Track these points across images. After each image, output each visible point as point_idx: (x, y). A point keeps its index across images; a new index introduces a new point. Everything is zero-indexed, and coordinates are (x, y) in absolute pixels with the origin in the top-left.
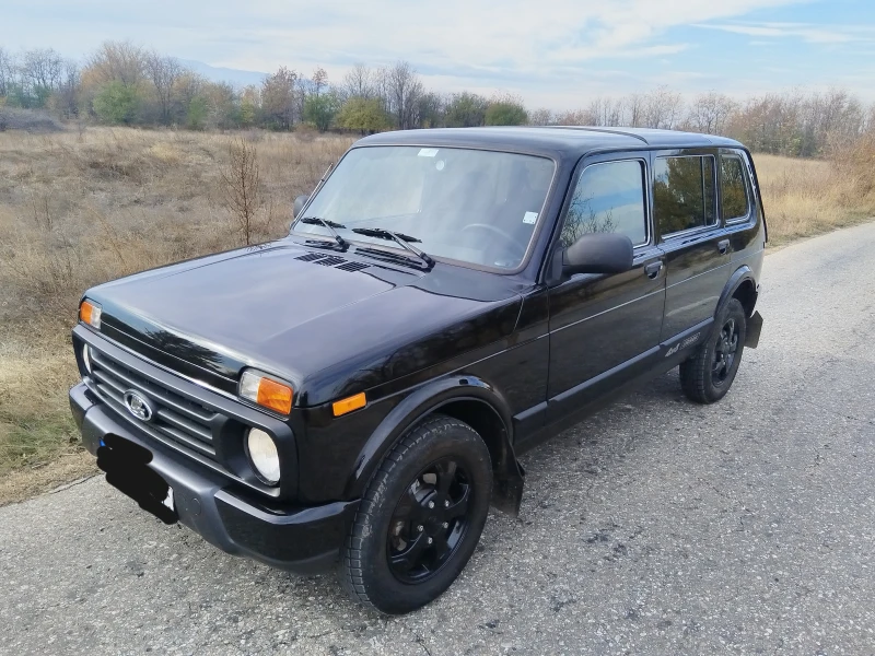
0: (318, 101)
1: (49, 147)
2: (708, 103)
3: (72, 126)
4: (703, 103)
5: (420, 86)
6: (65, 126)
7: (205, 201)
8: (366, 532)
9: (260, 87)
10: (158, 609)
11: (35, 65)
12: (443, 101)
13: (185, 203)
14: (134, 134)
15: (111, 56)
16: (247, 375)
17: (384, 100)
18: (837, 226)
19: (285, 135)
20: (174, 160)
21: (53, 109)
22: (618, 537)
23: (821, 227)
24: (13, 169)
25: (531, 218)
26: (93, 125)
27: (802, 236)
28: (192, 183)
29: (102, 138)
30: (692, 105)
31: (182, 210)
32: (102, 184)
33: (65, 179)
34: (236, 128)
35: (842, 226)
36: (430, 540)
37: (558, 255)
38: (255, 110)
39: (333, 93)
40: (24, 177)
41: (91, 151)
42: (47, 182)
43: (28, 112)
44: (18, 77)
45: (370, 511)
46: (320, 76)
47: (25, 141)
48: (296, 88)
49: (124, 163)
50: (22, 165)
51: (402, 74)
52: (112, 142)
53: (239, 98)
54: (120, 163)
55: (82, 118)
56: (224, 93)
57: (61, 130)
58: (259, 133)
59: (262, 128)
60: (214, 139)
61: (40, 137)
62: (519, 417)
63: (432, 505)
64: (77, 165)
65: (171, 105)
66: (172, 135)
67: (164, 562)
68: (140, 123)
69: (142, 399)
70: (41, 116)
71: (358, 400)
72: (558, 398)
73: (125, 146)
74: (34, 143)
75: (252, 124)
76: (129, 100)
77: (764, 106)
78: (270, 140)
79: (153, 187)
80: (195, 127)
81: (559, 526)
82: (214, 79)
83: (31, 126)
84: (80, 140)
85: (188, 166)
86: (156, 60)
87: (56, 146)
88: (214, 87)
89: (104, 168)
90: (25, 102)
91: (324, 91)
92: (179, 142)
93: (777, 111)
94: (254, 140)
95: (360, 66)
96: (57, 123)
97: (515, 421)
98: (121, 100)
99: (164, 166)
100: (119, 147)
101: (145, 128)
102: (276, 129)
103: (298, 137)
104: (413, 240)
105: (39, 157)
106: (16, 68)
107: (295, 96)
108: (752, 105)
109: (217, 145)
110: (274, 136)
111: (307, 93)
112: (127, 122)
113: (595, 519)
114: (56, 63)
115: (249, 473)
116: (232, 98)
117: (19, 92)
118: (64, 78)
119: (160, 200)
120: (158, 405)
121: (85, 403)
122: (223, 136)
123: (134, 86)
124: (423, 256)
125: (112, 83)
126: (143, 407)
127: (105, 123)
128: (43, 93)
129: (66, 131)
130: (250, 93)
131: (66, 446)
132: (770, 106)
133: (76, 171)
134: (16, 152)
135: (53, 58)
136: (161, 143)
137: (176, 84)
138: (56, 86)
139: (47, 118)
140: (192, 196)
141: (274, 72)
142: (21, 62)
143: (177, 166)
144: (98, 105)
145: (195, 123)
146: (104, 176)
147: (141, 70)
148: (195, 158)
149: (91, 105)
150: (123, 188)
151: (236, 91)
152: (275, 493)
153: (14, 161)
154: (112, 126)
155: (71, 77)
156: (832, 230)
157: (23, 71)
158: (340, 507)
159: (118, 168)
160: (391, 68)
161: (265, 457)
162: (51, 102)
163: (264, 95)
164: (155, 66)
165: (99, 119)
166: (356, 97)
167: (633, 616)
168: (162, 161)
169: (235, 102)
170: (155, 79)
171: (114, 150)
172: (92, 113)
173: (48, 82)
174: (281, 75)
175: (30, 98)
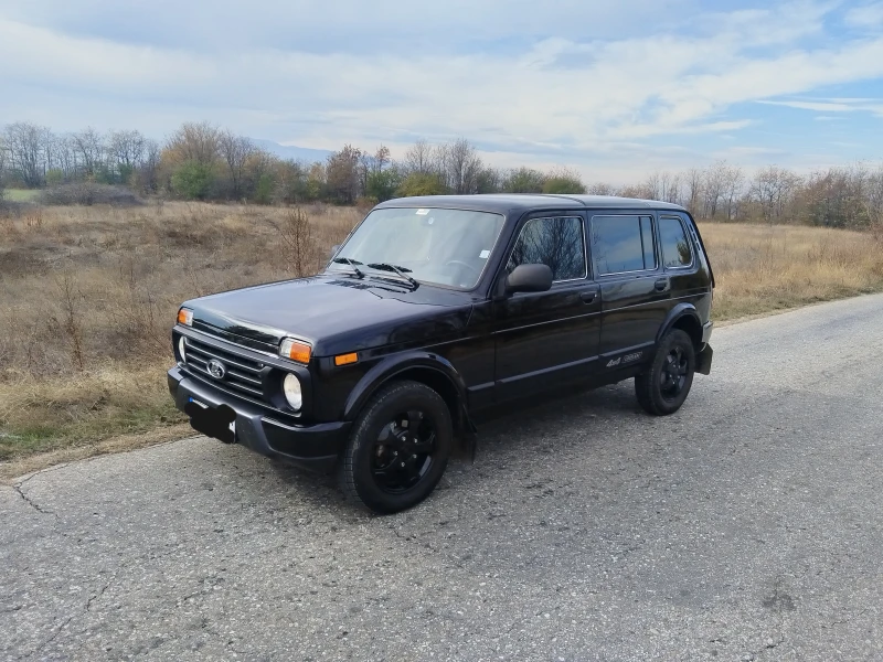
0: (380, 177)
1: (131, 219)
2: (770, 178)
3: (150, 201)
4: (764, 178)
5: (478, 162)
6: (145, 201)
7: (269, 266)
8: (356, 446)
9: (325, 164)
10: (222, 505)
11: (121, 145)
12: (501, 176)
13: (250, 268)
14: (206, 208)
15: (190, 137)
16: (285, 342)
17: (444, 175)
18: (862, 292)
19: (348, 209)
20: (241, 230)
21: (134, 185)
22: (550, 486)
23: (844, 292)
24: (101, 238)
25: (486, 254)
26: (170, 200)
27: (821, 300)
28: (257, 251)
29: (179, 211)
30: (752, 180)
31: (247, 273)
32: (178, 252)
33: (146, 246)
34: (301, 202)
35: (868, 292)
36: (403, 464)
37: (502, 280)
38: (320, 185)
39: (395, 170)
40: (110, 244)
41: (169, 222)
42: (130, 248)
43: (112, 188)
44: (104, 157)
45: (359, 432)
46: (383, 153)
47: (111, 213)
48: (360, 164)
49: (197, 233)
50: (109, 234)
51: (461, 151)
52: (189, 215)
53: (305, 175)
54: (195, 233)
55: (161, 193)
56: (292, 170)
57: (141, 204)
58: (322, 207)
59: (326, 202)
60: (280, 213)
61: (124, 211)
62: (472, 388)
63: (404, 439)
64: (157, 234)
65: (242, 181)
66: (241, 208)
67: (226, 484)
68: (213, 198)
69: (219, 365)
70: (124, 192)
71: (352, 358)
72: (504, 381)
73: (199, 217)
74: (120, 216)
75: (317, 199)
76: (204, 177)
77: (828, 180)
78: (332, 213)
79: (223, 253)
80: (264, 201)
81: (509, 479)
82: (283, 157)
83: (116, 201)
84: (159, 213)
85: (254, 236)
86: (230, 140)
87: (138, 218)
88: (282, 164)
89: (179, 237)
90: (109, 178)
91: (386, 167)
92: (247, 215)
93: (841, 184)
94: (317, 213)
95: (421, 144)
96: (138, 198)
97: (468, 392)
98: (198, 177)
99: (233, 236)
100: (194, 219)
101: (218, 203)
102: (339, 203)
103: (359, 211)
104: (407, 271)
105: (122, 227)
106: (103, 148)
107: (359, 172)
108: (815, 179)
109: (281, 217)
110: (337, 210)
111: (370, 169)
112: (201, 197)
113: (537, 477)
114: (140, 143)
115: (283, 405)
116: (298, 175)
117: (105, 170)
118: (145, 157)
119: (228, 265)
120: (228, 367)
121: (179, 377)
122: (287, 210)
123: (209, 165)
124: (411, 280)
125: (189, 162)
126: (220, 369)
127: (181, 198)
128: (126, 171)
129: (146, 205)
130: (316, 169)
131: (158, 422)
132: (834, 181)
133: (155, 239)
134: (104, 223)
135: (137, 139)
136: (231, 216)
137: (247, 162)
138: (138, 164)
139: (129, 193)
140: (257, 262)
141: (339, 149)
142: (108, 143)
143: (245, 236)
144: (175, 181)
145: (263, 197)
146: (180, 244)
147: (216, 150)
148: (261, 229)
149: (169, 182)
150: (197, 256)
151: (302, 168)
152: (298, 416)
153: (102, 230)
154: (189, 200)
155: (152, 157)
156: (857, 295)
157: (110, 151)
158: (339, 425)
159: (194, 238)
160: (452, 145)
161: (293, 392)
162: (133, 179)
163: (329, 170)
164: (229, 145)
165: (176, 194)
166: (417, 173)
167: (543, 524)
168: (231, 231)
169: (302, 178)
170: (229, 158)
171: (190, 222)
172: (170, 189)
173: (132, 161)
174: (346, 153)
175: (114, 176)
